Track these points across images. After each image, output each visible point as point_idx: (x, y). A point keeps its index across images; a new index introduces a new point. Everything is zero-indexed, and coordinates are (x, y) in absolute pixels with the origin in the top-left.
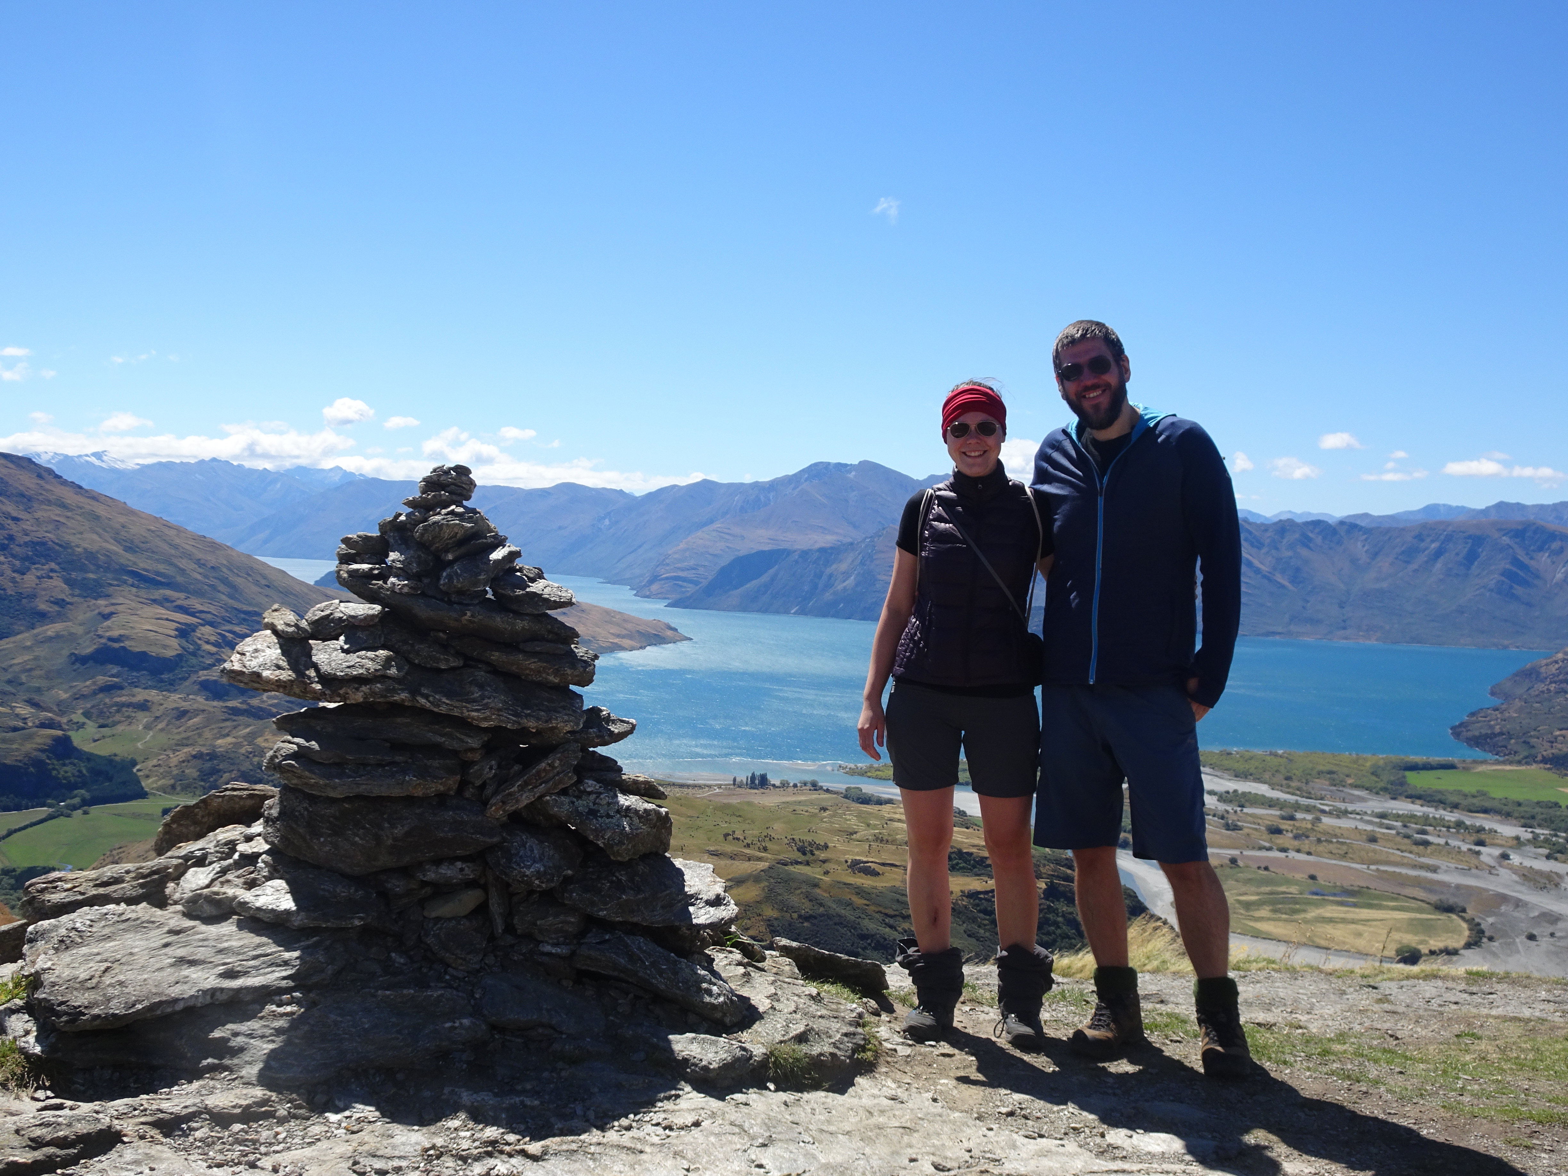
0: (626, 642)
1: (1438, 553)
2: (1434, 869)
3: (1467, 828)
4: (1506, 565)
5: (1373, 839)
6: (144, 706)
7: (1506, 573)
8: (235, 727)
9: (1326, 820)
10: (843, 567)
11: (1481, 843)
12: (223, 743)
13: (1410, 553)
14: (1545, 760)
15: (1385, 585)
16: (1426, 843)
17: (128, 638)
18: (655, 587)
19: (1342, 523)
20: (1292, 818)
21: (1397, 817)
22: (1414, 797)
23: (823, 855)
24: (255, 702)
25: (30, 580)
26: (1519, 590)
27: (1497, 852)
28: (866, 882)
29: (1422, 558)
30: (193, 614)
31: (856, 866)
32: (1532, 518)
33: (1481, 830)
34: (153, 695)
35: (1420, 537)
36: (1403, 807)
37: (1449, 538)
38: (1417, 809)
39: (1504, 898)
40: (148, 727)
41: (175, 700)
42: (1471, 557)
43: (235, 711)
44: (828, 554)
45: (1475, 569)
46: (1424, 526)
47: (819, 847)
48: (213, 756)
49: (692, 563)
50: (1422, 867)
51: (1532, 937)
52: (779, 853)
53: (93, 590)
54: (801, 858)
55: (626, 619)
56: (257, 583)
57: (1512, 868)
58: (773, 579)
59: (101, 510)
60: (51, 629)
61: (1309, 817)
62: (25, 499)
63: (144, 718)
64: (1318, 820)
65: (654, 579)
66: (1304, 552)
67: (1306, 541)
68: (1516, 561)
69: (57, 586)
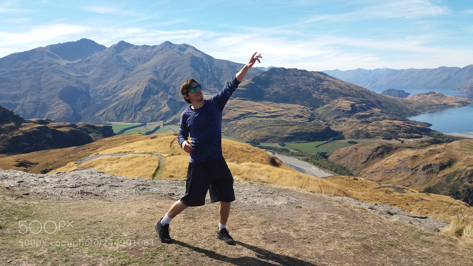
6: (344, 121)
8: (363, 125)
12: (360, 128)
24: (367, 120)
25: (322, 96)
30: (354, 102)
34: (346, 119)
40: (345, 125)
41: (350, 120)
43: (363, 122)
48: (358, 131)
53: (334, 98)
56: (368, 94)
59: (336, 81)
60: (326, 106)
63: (344, 123)
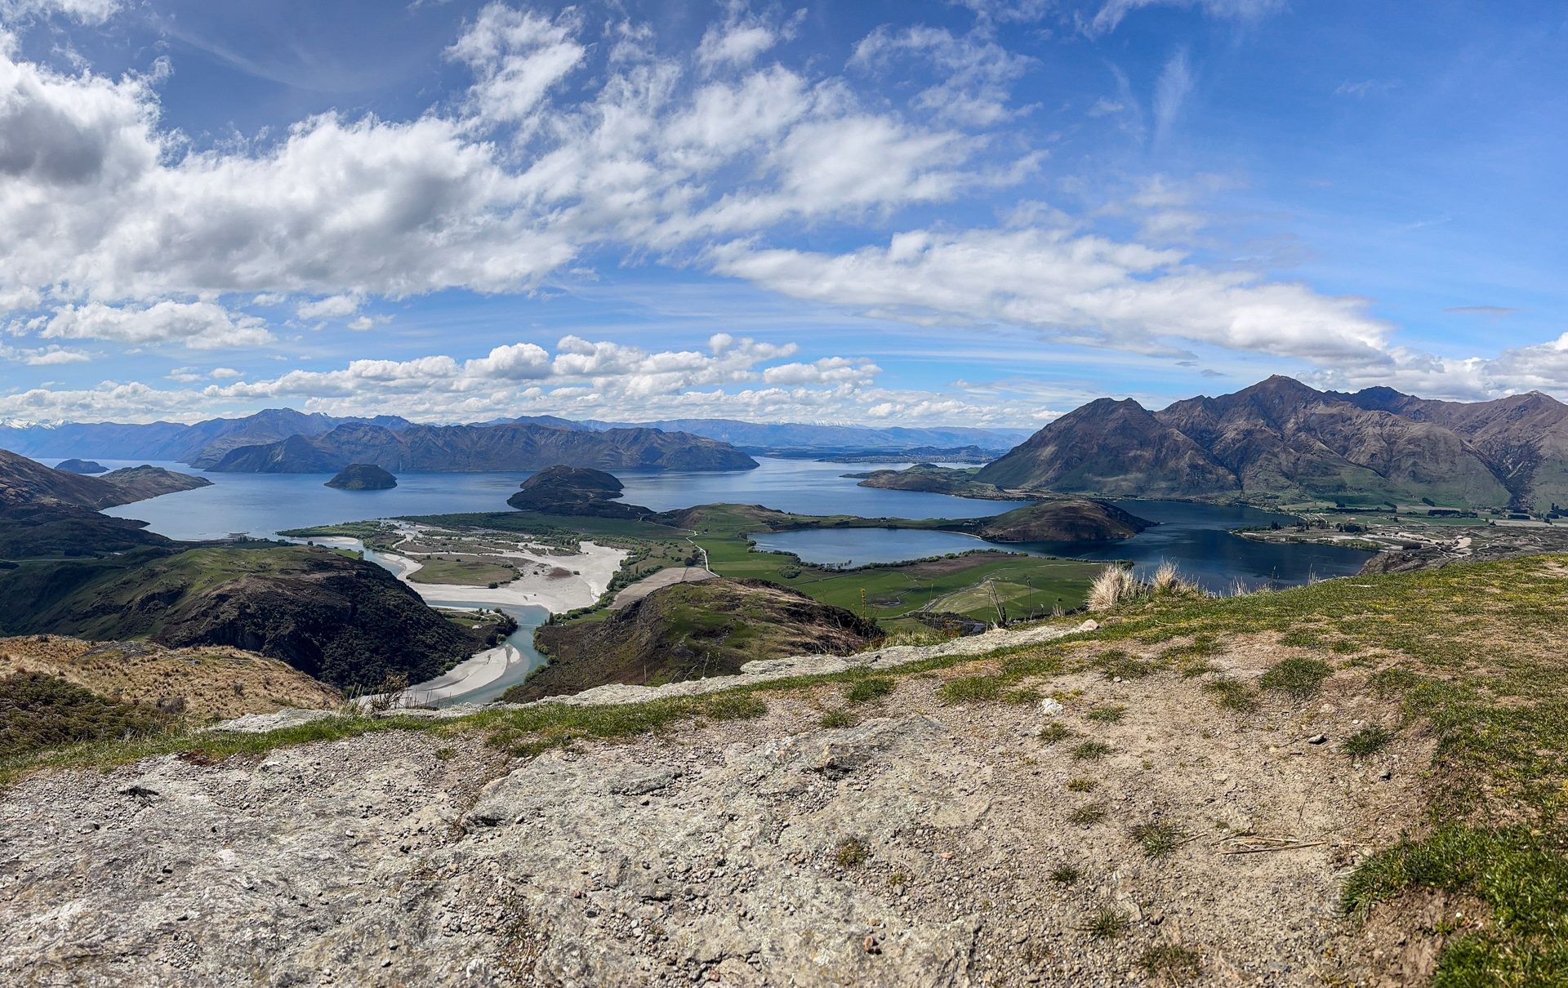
0: (187, 486)
2: (502, 553)
3: (513, 536)
4: (525, 439)
7: (525, 442)
10: (277, 451)
11: (518, 541)
13: (493, 436)
15: (484, 448)
16: (498, 543)
18: (199, 464)
19: (467, 426)
26: (530, 448)
27: (524, 544)
29: (497, 437)
32: (533, 421)
35: (496, 430)
37: (505, 430)
38: (496, 532)
39: (527, 561)
42: (513, 436)
44: (270, 447)
45: (515, 441)
46: (497, 426)
49: (214, 453)
50: (498, 552)
51: (536, 573)
55: (187, 477)
57: (528, 549)
58: (248, 458)
64: (460, 539)
65: (199, 460)
66: (454, 438)
67: (455, 434)
68: (529, 438)
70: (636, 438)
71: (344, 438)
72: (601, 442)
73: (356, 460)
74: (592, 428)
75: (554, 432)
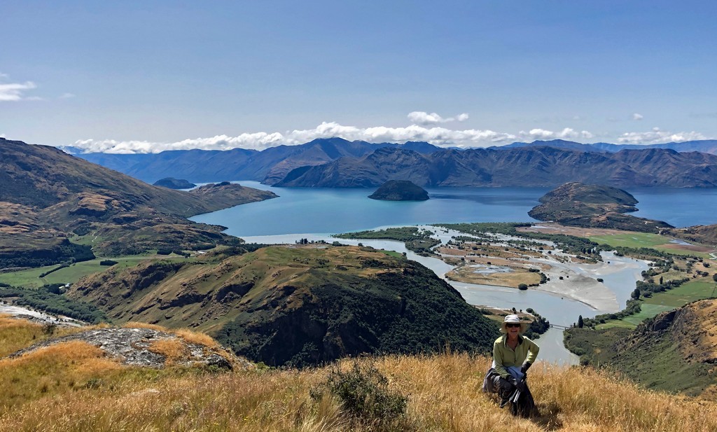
0: (258, 199)
1: (519, 158)
2: (528, 258)
3: (536, 244)
4: (539, 160)
5: (507, 250)
6: (94, 228)
7: (540, 163)
8: (125, 233)
9: (492, 244)
10: (328, 171)
11: (542, 249)
12: (120, 239)
13: (509, 158)
14: (558, 221)
15: (502, 168)
16: (525, 250)
17: (88, 205)
18: (267, 181)
19: (487, 149)
20: (480, 244)
21: (514, 242)
22: (519, 235)
23: (327, 264)
24: (132, 224)
25: (55, 187)
26: (544, 168)
27: (547, 251)
28: (343, 273)
29: (514, 159)
30: (110, 196)
31: (339, 267)
32: (546, 145)
33: (541, 244)
34: (97, 224)
35: (512, 153)
36: (515, 238)
37: (522, 153)
38: (520, 239)
39: (552, 267)
40: (95, 235)
41: (105, 225)
42: (529, 158)
43: (125, 228)
45: (530, 162)
46: (514, 149)
47: (326, 261)
49: (279, 172)
51: (561, 278)
52: (313, 264)
53: (77, 190)
54: (320, 265)
57: (552, 256)
58: (306, 176)
59: (78, 163)
60: (62, 204)
61: (486, 244)
62: (53, 161)
63: (94, 232)
64: (489, 244)
65: (267, 178)
66: (476, 159)
67: (476, 156)
68: (543, 159)
69: (65, 189)
70: (648, 159)
71: (382, 159)
72: (613, 162)
73: (393, 177)
74: (603, 150)
75: (566, 154)
